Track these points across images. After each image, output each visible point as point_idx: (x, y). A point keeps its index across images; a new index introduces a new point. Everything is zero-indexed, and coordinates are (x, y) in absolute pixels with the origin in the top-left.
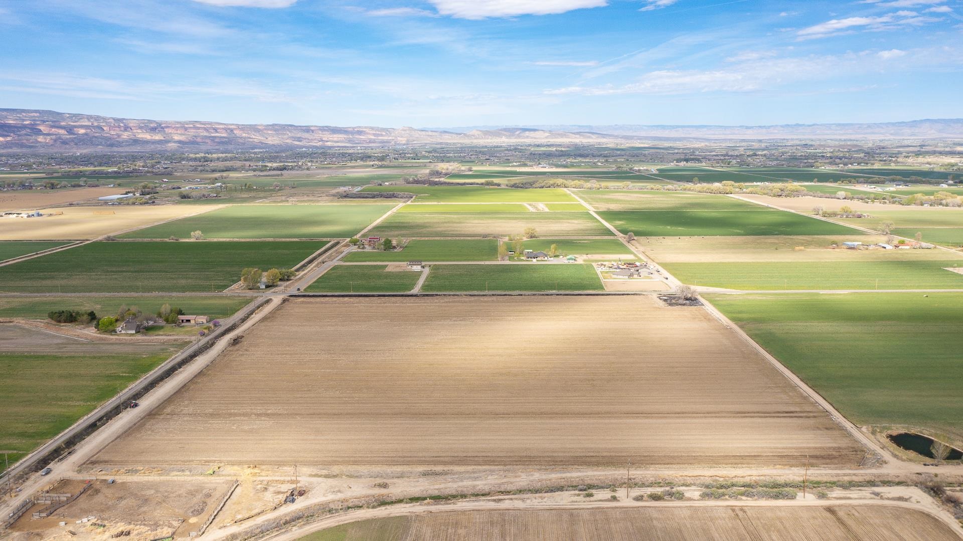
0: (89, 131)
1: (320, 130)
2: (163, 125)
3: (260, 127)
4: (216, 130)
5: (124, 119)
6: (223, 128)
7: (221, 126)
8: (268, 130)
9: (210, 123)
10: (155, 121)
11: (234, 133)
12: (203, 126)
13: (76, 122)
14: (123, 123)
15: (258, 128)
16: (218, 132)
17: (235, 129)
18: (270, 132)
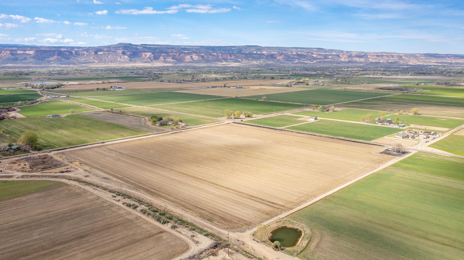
0: (333, 57)
1: (453, 56)
2: (368, 54)
3: (417, 55)
4: (393, 56)
5: (351, 51)
6: (396, 56)
7: (396, 55)
8: (421, 56)
9: (391, 53)
10: (364, 52)
11: (402, 58)
12: (386, 54)
13: (330, 53)
14: (350, 53)
15: (416, 56)
16: (393, 58)
17: (403, 56)
18: (422, 58)
